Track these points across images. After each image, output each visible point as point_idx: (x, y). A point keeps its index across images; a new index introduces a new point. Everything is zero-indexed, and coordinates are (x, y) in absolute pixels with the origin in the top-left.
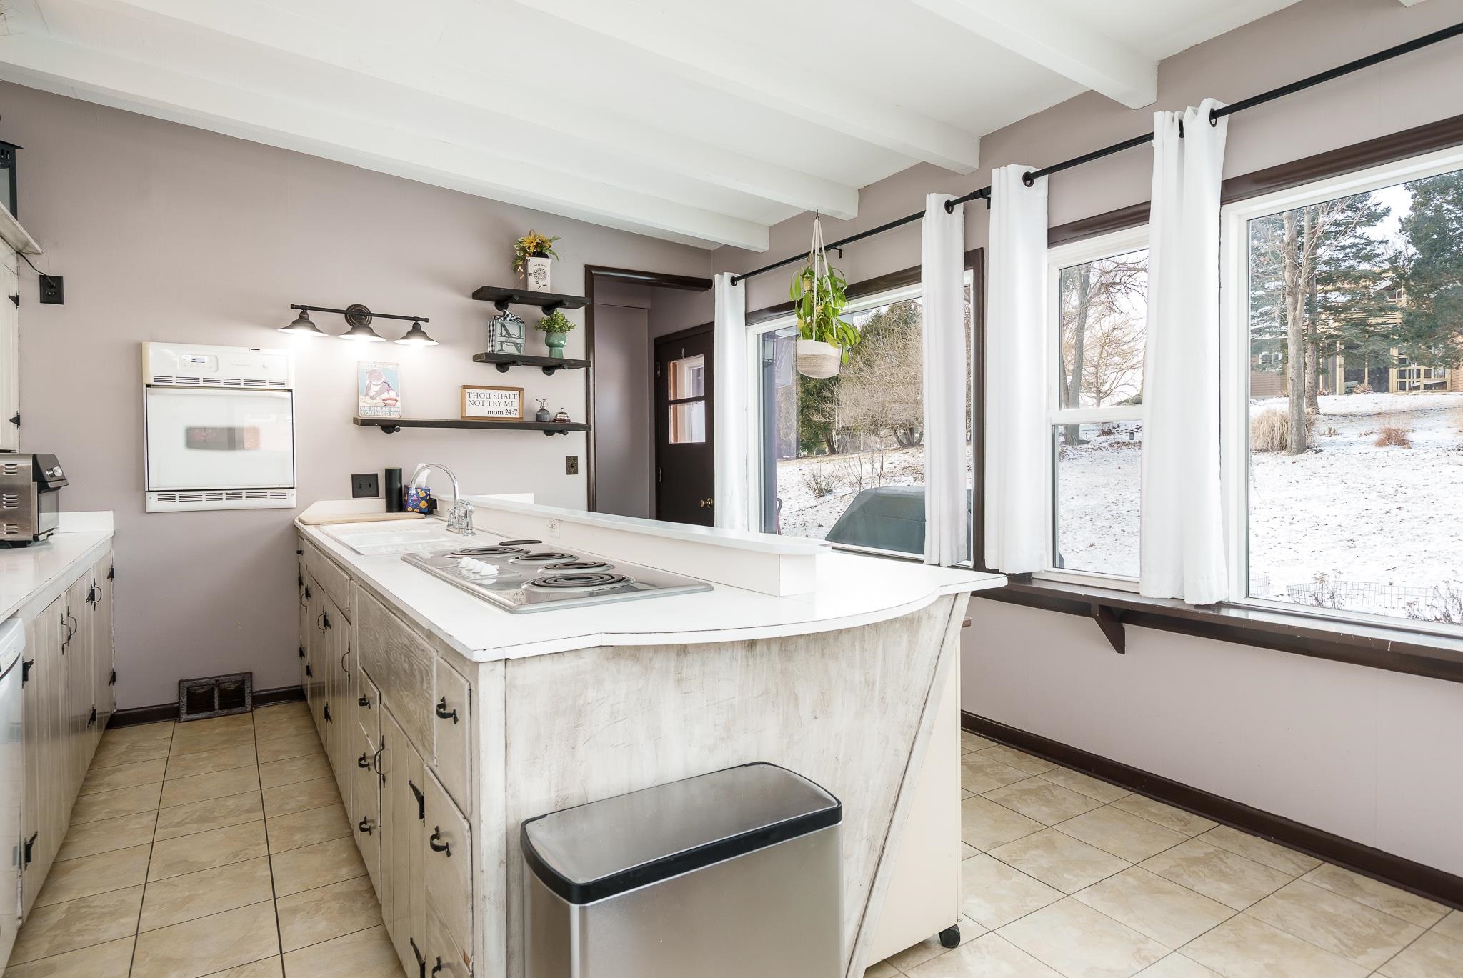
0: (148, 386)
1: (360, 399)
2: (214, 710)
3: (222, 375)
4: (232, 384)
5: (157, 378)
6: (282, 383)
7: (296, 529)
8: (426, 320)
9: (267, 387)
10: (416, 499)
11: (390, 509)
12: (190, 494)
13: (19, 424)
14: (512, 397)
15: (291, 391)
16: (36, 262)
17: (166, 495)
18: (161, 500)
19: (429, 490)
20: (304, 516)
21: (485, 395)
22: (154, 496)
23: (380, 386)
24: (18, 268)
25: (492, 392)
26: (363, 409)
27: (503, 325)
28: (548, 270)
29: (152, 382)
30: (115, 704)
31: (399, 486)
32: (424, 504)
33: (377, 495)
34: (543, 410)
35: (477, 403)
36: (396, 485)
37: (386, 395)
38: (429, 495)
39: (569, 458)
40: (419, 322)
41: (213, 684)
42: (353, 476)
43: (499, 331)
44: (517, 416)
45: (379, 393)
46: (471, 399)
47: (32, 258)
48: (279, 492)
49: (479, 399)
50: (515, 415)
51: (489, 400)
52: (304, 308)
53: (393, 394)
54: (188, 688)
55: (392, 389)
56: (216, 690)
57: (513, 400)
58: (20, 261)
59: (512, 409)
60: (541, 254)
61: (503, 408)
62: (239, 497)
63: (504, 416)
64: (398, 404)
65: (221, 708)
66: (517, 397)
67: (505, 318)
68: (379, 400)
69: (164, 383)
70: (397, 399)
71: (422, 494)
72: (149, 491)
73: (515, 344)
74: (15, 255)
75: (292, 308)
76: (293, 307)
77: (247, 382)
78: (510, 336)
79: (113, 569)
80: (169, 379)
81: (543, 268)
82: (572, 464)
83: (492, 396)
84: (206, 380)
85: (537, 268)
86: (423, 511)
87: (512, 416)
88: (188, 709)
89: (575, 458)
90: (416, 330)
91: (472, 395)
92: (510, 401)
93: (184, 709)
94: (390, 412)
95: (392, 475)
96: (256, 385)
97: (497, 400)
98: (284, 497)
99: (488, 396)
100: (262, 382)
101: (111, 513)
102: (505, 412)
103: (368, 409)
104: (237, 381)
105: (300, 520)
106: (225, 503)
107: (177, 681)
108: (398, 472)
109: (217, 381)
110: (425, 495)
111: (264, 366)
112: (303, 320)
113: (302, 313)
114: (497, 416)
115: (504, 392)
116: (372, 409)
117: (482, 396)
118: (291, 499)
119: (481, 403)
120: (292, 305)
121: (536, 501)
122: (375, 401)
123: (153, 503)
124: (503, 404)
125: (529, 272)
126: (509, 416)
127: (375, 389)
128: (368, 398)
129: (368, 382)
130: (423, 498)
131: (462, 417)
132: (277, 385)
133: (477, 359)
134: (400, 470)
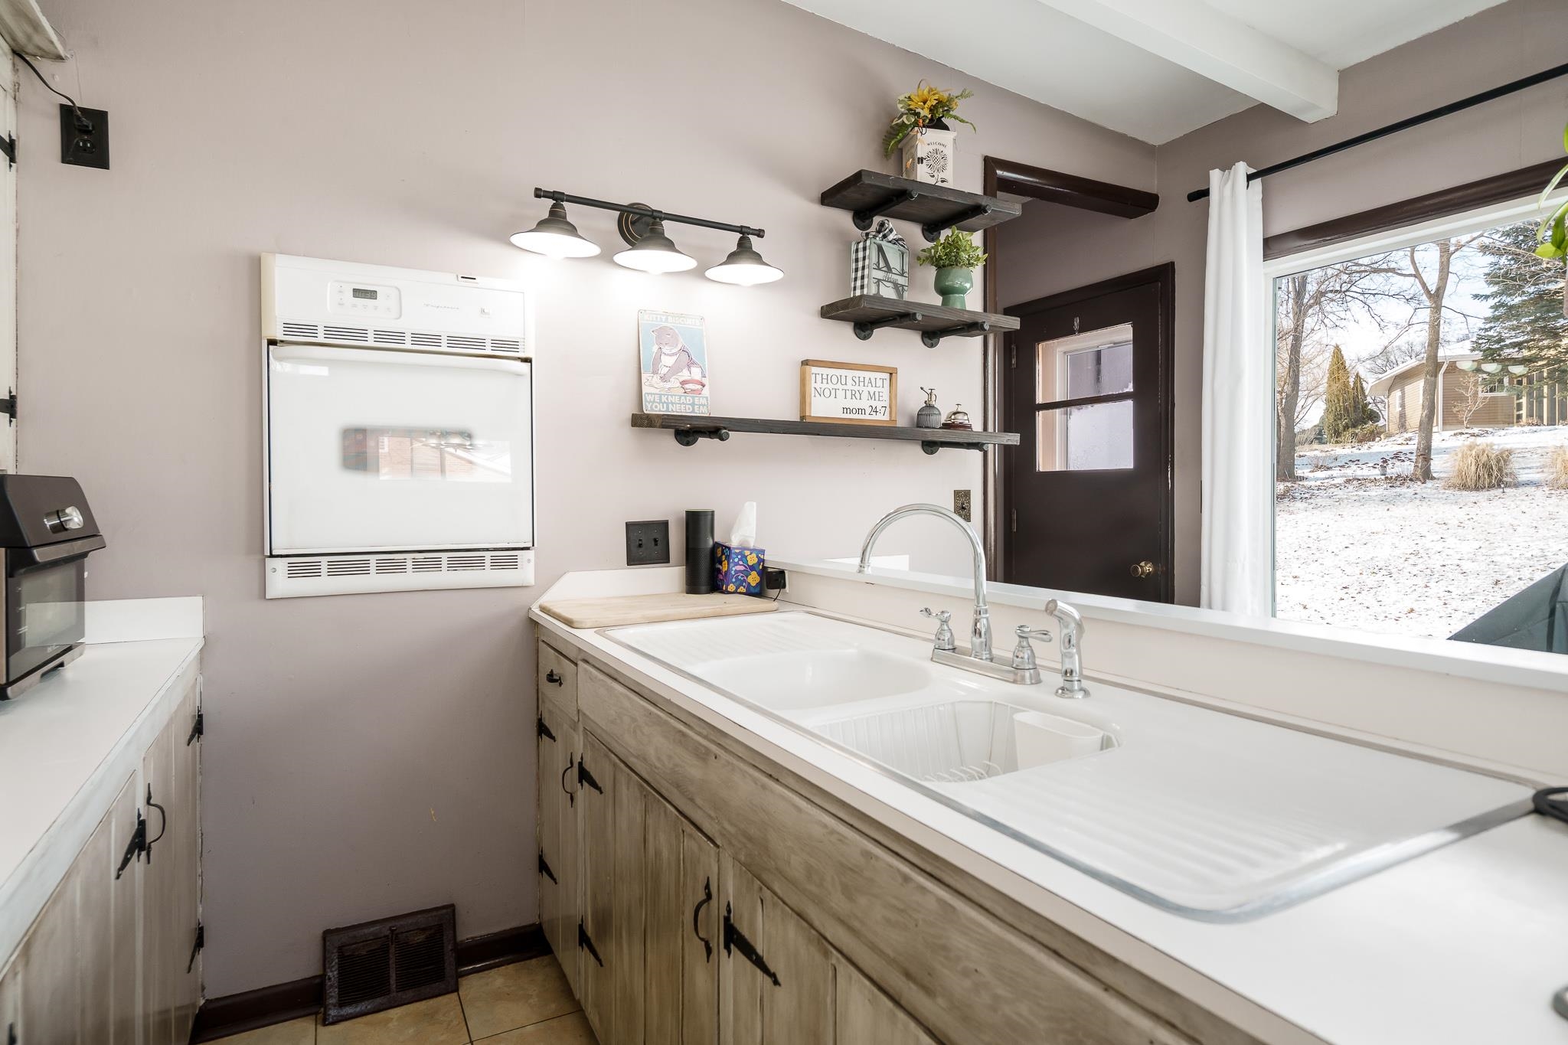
0: (272, 342)
1: (643, 381)
2: (389, 992)
3: (409, 324)
4: (426, 343)
5: (289, 327)
6: (514, 345)
7: (534, 624)
8: (760, 233)
9: (488, 352)
10: (742, 568)
11: (693, 586)
12: (348, 561)
13: (13, 415)
14: (879, 383)
15: (528, 360)
16: (53, 76)
17: (304, 563)
18: (293, 572)
19: (763, 552)
20: (549, 599)
21: (839, 379)
22: (281, 565)
23: (675, 358)
24: (17, 86)
25: (850, 373)
26: (649, 398)
27: (880, 249)
28: (949, 152)
29: (279, 335)
30: (203, 989)
31: (711, 543)
32: (754, 579)
33: (664, 559)
34: (929, 406)
35: (827, 393)
36: (706, 542)
37: (685, 375)
38: (763, 561)
39: (957, 493)
40: (750, 236)
41: (386, 936)
42: (629, 525)
43: (874, 259)
44: (886, 418)
45: (675, 370)
46: (818, 385)
47: (44, 66)
48: (507, 556)
49: (830, 386)
50: (882, 417)
51: (845, 387)
52: (558, 197)
53: (696, 375)
54: (340, 948)
55: (694, 363)
56: (392, 950)
57: (880, 389)
58: (20, 71)
59: (879, 405)
60: (937, 124)
61: (865, 403)
62: (436, 565)
63: (867, 417)
64: (706, 391)
65: (402, 988)
66: (887, 383)
67: (885, 236)
68: (674, 383)
69: (302, 336)
70: (704, 381)
71: (752, 560)
72: (272, 556)
73: (896, 286)
74: (10, 56)
75: (537, 196)
76: (539, 193)
77: (453, 340)
78: (889, 270)
79: (200, 716)
80: (312, 329)
81: (941, 148)
82: (963, 504)
83: (850, 381)
84: (380, 335)
85: (931, 148)
86: (752, 590)
87: (879, 417)
88: (340, 994)
89: (967, 494)
90: (743, 251)
91: (819, 378)
92: (877, 390)
93: (333, 995)
94: (693, 404)
95: (696, 522)
96: (467, 347)
97: (856, 388)
98: (513, 564)
99: (843, 382)
100: (479, 342)
101: (198, 601)
102: (868, 410)
103: (657, 400)
104: (435, 339)
105: (543, 609)
106: (410, 579)
107: (319, 932)
108: (709, 517)
109: (399, 336)
110: (756, 560)
111: (483, 311)
112: (556, 220)
113: (554, 206)
114: (856, 416)
115: (867, 375)
116: (664, 399)
117: (834, 380)
118: (526, 571)
119: (833, 392)
120: (537, 189)
121: (913, 567)
122: (668, 385)
123: (280, 580)
124: (865, 395)
125: (919, 155)
126: (874, 417)
127: (668, 361)
128: (656, 379)
129: (655, 348)
130: (752, 568)
131: (803, 417)
132: (504, 350)
133: (829, 312)
134: (713, 513)
